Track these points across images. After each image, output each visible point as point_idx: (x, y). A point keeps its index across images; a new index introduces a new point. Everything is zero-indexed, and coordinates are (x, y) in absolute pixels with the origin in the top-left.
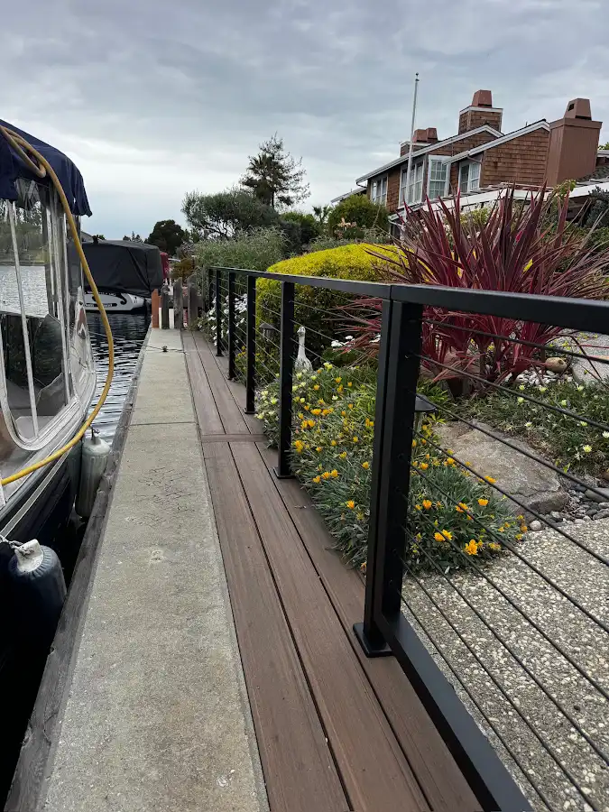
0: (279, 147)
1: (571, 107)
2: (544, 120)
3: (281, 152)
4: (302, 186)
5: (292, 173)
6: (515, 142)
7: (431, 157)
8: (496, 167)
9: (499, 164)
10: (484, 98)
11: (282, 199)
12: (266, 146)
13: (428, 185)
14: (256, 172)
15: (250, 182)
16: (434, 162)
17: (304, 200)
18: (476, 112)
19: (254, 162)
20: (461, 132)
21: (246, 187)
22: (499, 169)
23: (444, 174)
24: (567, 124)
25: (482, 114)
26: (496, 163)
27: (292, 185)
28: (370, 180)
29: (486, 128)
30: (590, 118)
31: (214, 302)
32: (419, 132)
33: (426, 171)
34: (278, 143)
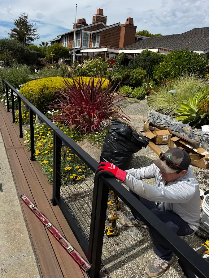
0: (26, 17)
1: (127, 20)
2: (120, 23)
3: (27, 20)
4: (37, 34)
5: (32, 28)
6: (111, 30)
7: (83, 31)
8: (105, 37)
9: (106, 37)
10: (101, 11)
11: (29, 38)
12: (21, 17)
13: (82, 41)
14: (17, 26)
15: (15, 30)
16: (84, 33)
17: (38, 39)
18: (98, 16)
19: (16, 22)
20: (94, 23)
21: (14, 32)
22: (106, 38)
23: (88, 38)
24: (127, 26)
25: (100, 18)
26: (105, 36)
27: (33, 33)
28: (62, 36)
29: (102, 23)
30: (133, 25)
31: (5, 91)
32: (80, 20)
33: (82, 36)
34: (26, 16)
